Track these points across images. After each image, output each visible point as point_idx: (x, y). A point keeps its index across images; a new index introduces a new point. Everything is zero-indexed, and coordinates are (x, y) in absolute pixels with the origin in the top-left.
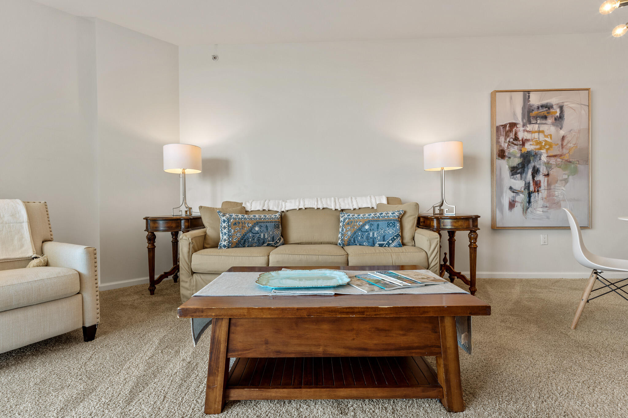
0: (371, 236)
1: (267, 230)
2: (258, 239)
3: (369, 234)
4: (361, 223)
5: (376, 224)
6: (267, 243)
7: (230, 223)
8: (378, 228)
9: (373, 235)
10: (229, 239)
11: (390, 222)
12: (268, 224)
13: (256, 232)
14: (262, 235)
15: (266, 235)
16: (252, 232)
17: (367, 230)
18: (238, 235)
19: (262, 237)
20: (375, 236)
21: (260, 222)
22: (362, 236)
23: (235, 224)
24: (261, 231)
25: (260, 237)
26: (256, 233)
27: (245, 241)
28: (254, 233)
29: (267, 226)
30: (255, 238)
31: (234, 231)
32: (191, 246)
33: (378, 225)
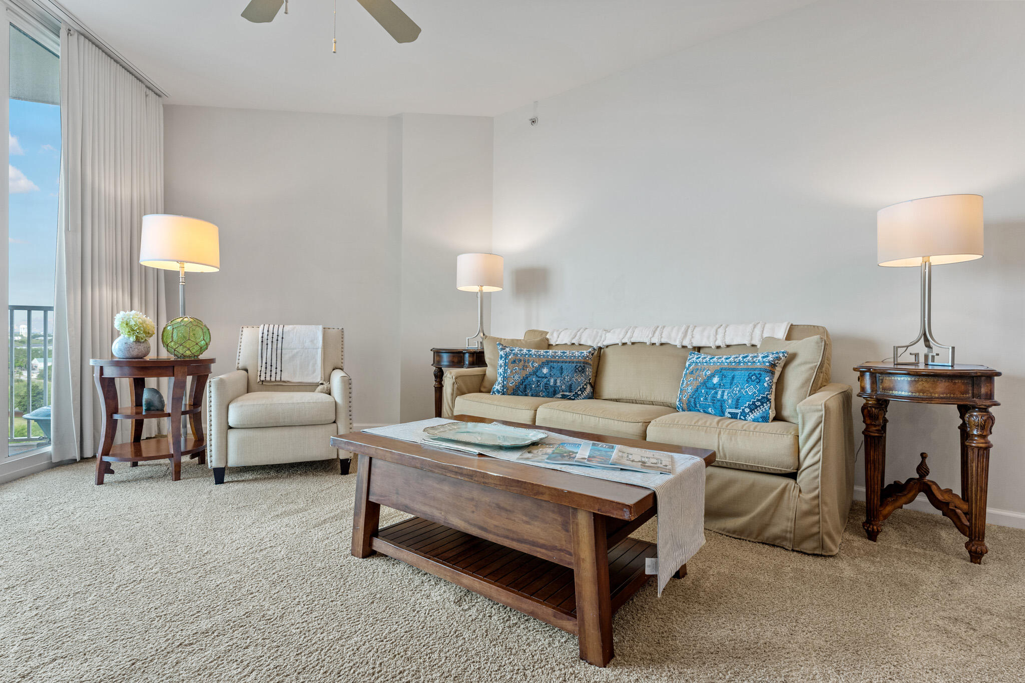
0: (719, 397)
1: (561, 374)
2: (545, 386)
3: (716, 393)
4: (709, 373)
5: (730, 375)
6: (561, 393)
7: (507, 361)
8: (731, 384)
9: (722, 396)
10: (503, 382)
11: (753, 373)
12: (564, 365)
13: (543, 376)
14: (552, 381)
15: (558, 381)
16: (537, 376)
17: (714, 384)
18: (517, 377)
19: (552, 384)
20: (725, 397)
21: (552, 362)
22: (706, 396)
23: (514, 362)
24: (550, 374)
25: (548, 383)
26: (543, 378)
27: (525, 387)
28: (539, 377)
29: (562, 368)
30: (540, 384)
31: (511, 372)
32: (456, 386)
33: (733, 378)
